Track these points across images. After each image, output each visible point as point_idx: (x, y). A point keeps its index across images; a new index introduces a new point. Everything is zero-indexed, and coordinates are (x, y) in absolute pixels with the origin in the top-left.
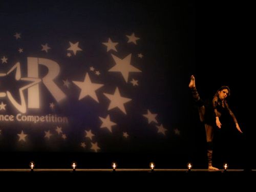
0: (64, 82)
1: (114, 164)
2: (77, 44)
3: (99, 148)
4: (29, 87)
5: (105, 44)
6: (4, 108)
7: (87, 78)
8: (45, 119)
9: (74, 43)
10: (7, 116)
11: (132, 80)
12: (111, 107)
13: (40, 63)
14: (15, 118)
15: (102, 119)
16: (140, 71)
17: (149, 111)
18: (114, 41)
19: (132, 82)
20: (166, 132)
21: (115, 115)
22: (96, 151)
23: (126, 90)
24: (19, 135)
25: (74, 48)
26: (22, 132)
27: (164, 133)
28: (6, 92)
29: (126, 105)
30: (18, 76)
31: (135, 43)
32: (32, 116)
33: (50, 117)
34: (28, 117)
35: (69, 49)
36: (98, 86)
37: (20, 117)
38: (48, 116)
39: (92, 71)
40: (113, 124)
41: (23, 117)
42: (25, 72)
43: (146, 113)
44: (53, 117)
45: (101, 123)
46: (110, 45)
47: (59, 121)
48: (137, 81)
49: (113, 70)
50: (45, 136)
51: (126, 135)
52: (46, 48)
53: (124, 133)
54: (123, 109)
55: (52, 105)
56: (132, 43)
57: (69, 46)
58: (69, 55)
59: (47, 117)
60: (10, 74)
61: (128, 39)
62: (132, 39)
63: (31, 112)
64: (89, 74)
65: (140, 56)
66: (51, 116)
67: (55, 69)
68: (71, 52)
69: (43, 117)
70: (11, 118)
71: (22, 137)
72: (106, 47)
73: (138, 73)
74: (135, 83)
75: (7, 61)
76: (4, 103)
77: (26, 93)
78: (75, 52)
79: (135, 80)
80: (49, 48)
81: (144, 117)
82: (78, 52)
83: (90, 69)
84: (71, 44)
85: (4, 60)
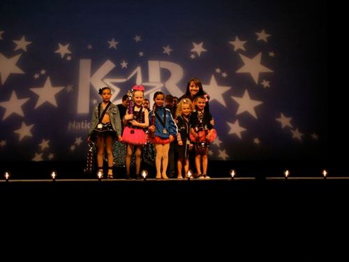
2: (201, 44)
3: (227, 156)
5: (232, 43)
7: (213, 80)
9: (198, 43)
11: (262, 81)
12: (240, 111)
13: (162, 67)
15: (230, 125)
16: (272, 71)
17: (282, 115)
18: (241, 39)
20: (302, 137)
21: (245, 119)
22: (224, 159)
23: (256, 92)
25: (198, 49)
27: (299, 138)
29: (256, 109)
30: (139, 81)
31: (266, 40)
35: (193, 50)
36: (225, 89)
39: (218, 73)
40: (243, 129)
42: (146, 77)
43: (280, 117)
45: (229, 128)
46: (238, 44)
48: (268, 82)
49: (241, 70)
51: (257, 141)
53: (255, 139)
54: (253, 114)
56: (262, 41)
57: (193, 47)
58: (193, 56)
60: (130, 79)
61: (257, 37)
62: (262, 36)
64: (215, 77)
65: (272, 54)
67: (177, 72)
68: (195, 53)
72: (233, 47)
73: (270, 73)
74: (266, 84)
75: (127, 65)
78: (199, 54)
79: (266, 80)
80: (170, 50)
81: (277, 121)
82: (202, 53)
83: (215, 71)
84: (195, 44)
85: (124, 65)
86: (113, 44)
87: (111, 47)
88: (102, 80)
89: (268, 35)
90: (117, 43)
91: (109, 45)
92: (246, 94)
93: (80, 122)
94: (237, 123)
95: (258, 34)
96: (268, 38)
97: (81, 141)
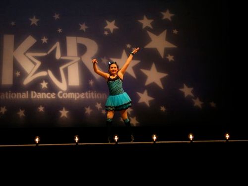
0: (102, 59)
1: (155, 136)
2: (113, 22)
3: (137, 122)
4: (69, 66)
6: (46, 87)
7: (124, 55)
8: (85, 96)
9: (111, 21)
10: (49, 94)
11: (168, 56)
12: (148, 82)
13: (78, 42)
14: (56, 96)
15: (139, 94)
18: (149, 18)
19: (168, 58)
20: (202, 105)
21: (152, 90)
22: (135, 125)
23: (162, 65)
24: (61, 111)
25: (111, 26)
26: (64, 109)
27: (200, 106)
28: (47, 71)
29: (163, 80)
30: (58, 56)
31: (170, 19)
32: (73, 94)
33: (89, 94)
34: (69, 94)
35: (105, 28)
36: (135, 62)
37: (61, 95)
38: (88, 93)
39: (128, 48)
40: (151, 99)
41: (64, 94)
42: (64, 51)
43: (182, 87)
44: (92, 94)
45: (138, 98)
46: (146, 22)
47: (98, 97)
48: (172, 57)
49: (149, 46)
50: (86, 112)
51: (163, 109)
52: (83, 27)
53: (161, 107)
54: (160, 84)
55: (91, 82)
56: (167, 20)
57: (106, 25)
58: (106, 33)
59: (86, 94)
60: (50, 53)
61: (163, 16)
62: (167, 15)
63: (71, 89)
64: (126, 52)
65: (175, 32)
66: (91, 92)
67: (93, 48)
68: (108, 30)
69: (83, 94)
70: (53, 96)
71: (64, 113)
72: (142, 25)
73: (174, 48)
74: (170, 58)
75: (47, 41)
76: (46, 82)
77: (66, 71)
78: (112, 31)
79: (171, 55)
80: (86, 27)
81: (180, 91)
82: (114, 30)
83: (126, 46)
84: (108, 22)
85: (45, 40)
86: (34, 21)
87: (32, 23)
88: (25, 54)
89: (172, 15)
90: (38, 20)
91: (31, 22)
92: (154, 67)
93: (5, 93)
94: (146, 93)
95: (163, 13)
96: (171, 17)
97: (6, 110)
